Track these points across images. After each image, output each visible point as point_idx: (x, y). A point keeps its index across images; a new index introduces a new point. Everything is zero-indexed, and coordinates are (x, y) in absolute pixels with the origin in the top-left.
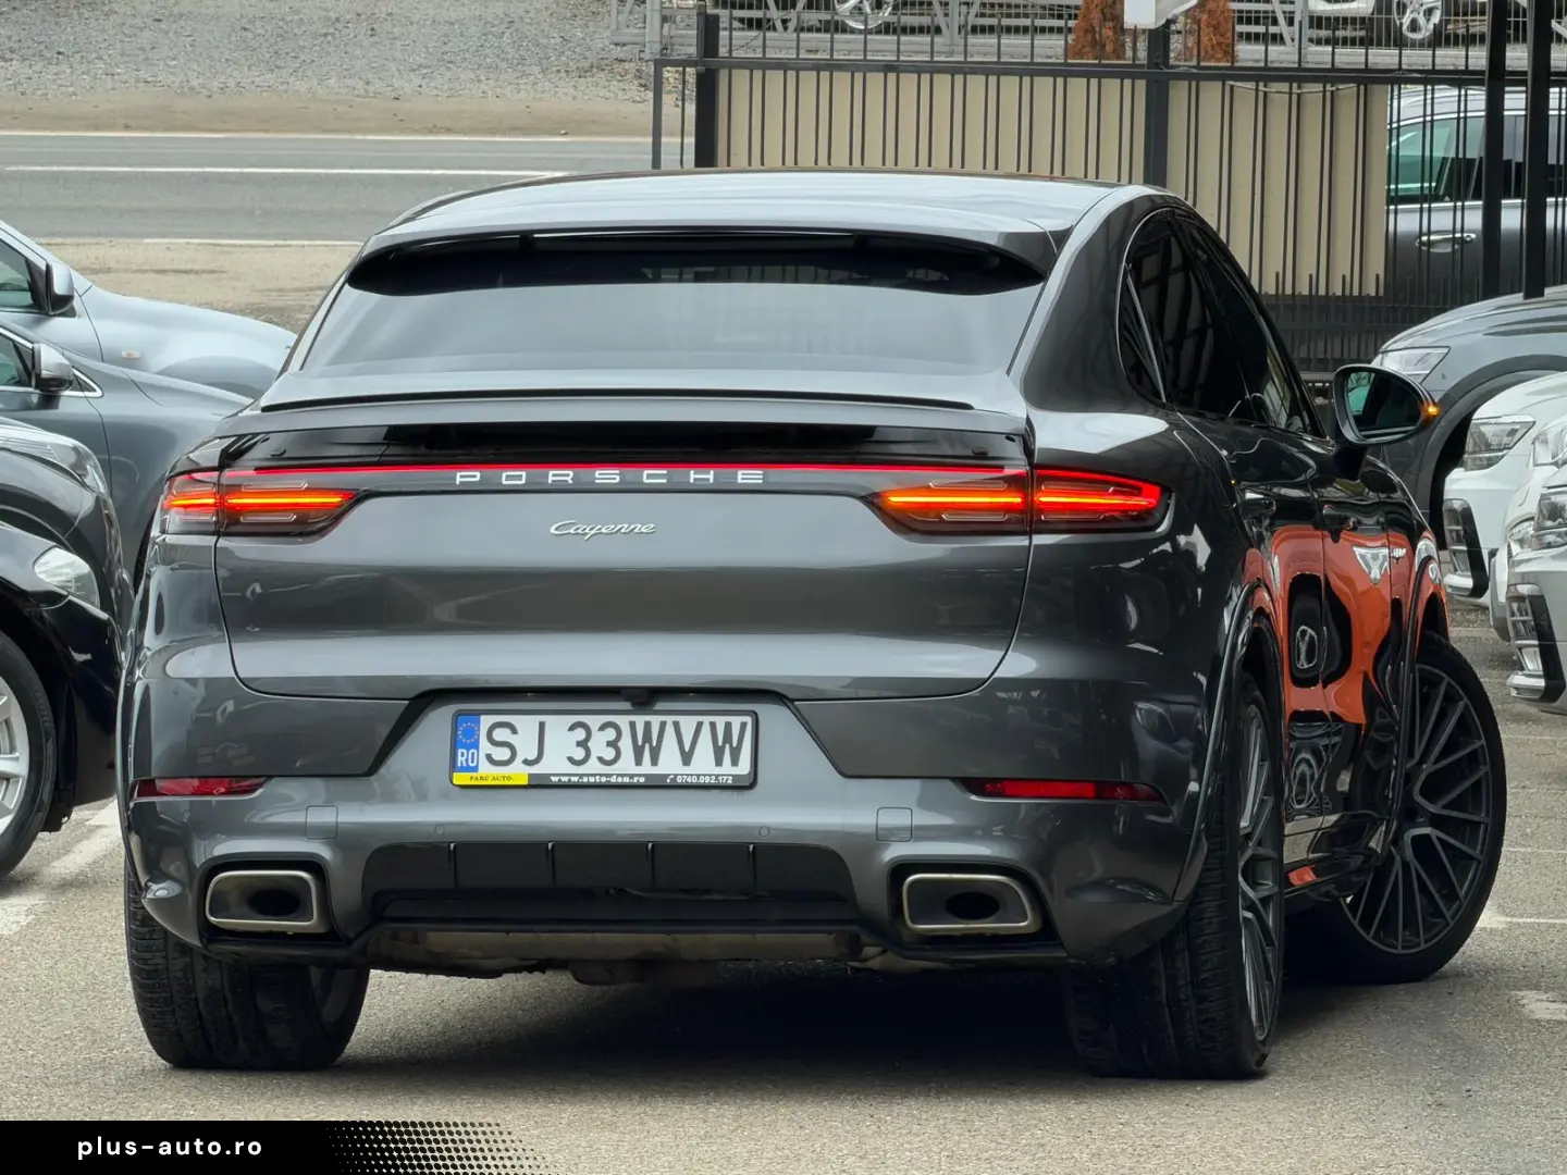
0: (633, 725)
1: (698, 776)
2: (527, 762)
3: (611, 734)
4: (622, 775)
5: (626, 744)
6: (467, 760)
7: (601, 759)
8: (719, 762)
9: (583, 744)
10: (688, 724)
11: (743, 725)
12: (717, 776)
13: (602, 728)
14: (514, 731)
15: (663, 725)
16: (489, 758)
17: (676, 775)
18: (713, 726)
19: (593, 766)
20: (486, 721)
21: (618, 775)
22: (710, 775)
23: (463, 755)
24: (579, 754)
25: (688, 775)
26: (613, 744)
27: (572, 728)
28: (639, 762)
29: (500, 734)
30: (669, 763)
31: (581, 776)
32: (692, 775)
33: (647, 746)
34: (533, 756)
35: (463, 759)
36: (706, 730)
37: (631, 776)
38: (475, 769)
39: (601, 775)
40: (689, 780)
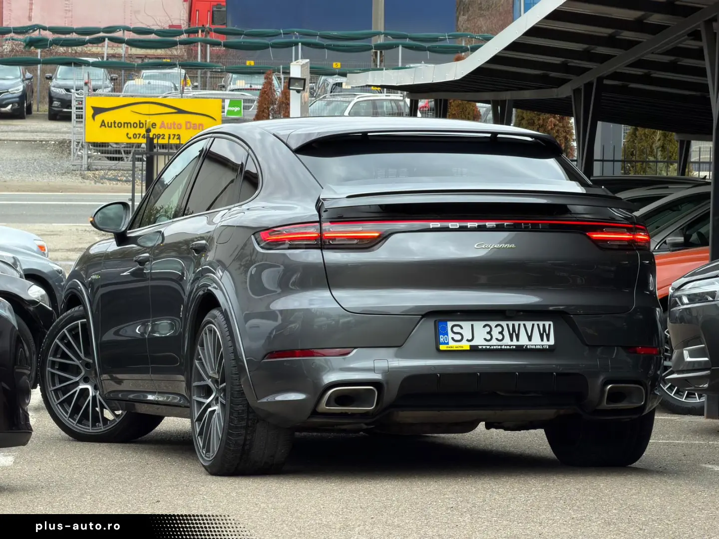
0: (508, 325)
1: (535, 345)
2: (468, 340)
3: (500, 329)
4: (507, 346)
5: (506, 333)
6: (444, 340)
7: (497, 339)
8: (542, 340)
9: (489, 333)
10: (529, 324)
11: (550, 325)
12: (543, 345)
13: (496, 326)
14: (461, 328)
15: (519, 325)
16: (453, 338)
17: (527, 345)
18: (538, 325)
19: (494, 342)
20: (450, 324)
21: (505, 345)
22: (540, 345)
23: (442, 337)
24: (488, 337)
25: (531, 345)
26: (501, 333)
27: (484, 326)
28: (512, 340)
29: (456, 329)
30: (523, 341)
31: (491, 346)
32: (533, 345)
33: (514, 334)
34: (470, 338)
35: (443, 339)
36: (536, 327)
37: (510, 346)
38: (448, 343)
39: (498, 346)
40: (532, 347)
